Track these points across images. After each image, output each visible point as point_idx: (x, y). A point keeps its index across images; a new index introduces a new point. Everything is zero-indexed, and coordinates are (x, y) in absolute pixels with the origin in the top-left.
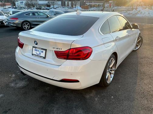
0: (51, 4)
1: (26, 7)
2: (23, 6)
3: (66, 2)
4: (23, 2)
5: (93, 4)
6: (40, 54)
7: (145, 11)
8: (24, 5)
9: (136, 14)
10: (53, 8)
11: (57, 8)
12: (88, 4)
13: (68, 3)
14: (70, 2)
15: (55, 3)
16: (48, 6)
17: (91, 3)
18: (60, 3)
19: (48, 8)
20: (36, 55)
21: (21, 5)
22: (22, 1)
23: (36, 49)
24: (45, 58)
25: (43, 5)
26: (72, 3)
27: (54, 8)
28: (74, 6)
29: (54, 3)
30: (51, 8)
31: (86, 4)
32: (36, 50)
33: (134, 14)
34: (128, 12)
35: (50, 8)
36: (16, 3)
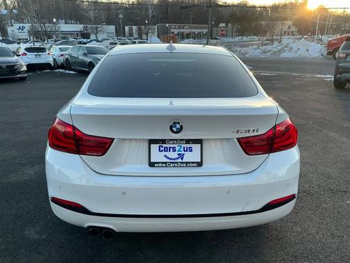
0: (90, 31)
1: (31, 38)
2: (25, 35)
3: (127, 28)
4: (23, 28)
5: (186, 31)
6: (181, 156)
7: (299, 45)
8: (27, 34)
9: (280, 51)
10: (94, 40)
11: (105, 39)
12: (176, 31)
13: (131, 30)
14: (134, 27)
15: (99, 29)
16: (85, 35)
17: (183, 28)
18: (112, 28)
19: (85, 40)
20: (166, 163)
21: (19, 34)
22: (21, 25)
23: (164, 145)
24: (200, 164)
25: (71, 33)
26: (140, 30)
27: (97, 41)
28: (144, 36)
29: (97, 28)
30: (92, 41)
31: (172, 30)
32: (166, 150)
33: (275, 53)
34: (263, 48)
35: (89, 40)
36: (9, 29)
